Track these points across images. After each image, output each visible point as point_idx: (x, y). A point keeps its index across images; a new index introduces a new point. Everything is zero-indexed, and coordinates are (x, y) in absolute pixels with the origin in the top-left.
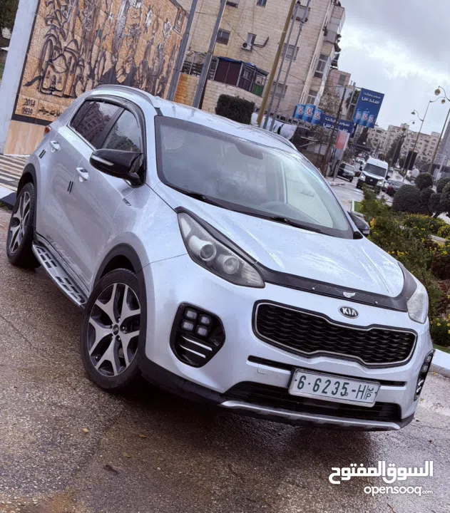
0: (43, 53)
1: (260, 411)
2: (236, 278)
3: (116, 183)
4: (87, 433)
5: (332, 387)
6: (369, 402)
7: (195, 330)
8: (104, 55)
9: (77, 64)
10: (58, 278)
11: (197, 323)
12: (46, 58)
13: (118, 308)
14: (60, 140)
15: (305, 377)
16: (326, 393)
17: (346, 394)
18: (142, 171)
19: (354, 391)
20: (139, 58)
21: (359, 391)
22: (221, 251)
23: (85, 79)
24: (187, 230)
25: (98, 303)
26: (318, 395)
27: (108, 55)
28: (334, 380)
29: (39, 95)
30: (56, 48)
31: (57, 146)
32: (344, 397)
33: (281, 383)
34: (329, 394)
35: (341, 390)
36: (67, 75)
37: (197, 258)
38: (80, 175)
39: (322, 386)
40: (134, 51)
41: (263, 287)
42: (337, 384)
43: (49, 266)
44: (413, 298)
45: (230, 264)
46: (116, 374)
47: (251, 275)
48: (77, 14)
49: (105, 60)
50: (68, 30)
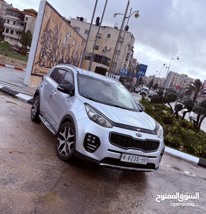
0: (40, 54)
2: (104, 125)
3: (65, 95)
4: (58, 174)
5: (134, 159)
6: (145, 163)
7: (91, 141)
8: (59, 54)
9: (51, 57)
10: (47, 125)
11: (92, 139)
12: (41, 55)
13: (67, 135)
14: (47, 82)
15: (125, 156)
18: (73, 91)
19: (141, 160)
20: (70, 55)
21: (142, 160)
22: (99, 117)
23: (54, 62)
24: (88, 110)
25: (60, 133)
26: (129, 161)
27: (61, 54)
28: (134, 156)
29: (39, 67)
30: (44, 52)
31: (46, 84)
32: (138, 162)
33: (118, 158)
34: (133, 161)
35: (136, 159)
36: (48, 61)
37: (91, 119)
38: (53, 93)
39: (131, 158)
40: (69, 53)
41: (112, 128)
43: (44, 122)
44: (159, 130)
45: (102, 120)
46: (66, 155)
47: (108, 124)
48: (51, 41)
49: (60, 56)
50: (48, 46)
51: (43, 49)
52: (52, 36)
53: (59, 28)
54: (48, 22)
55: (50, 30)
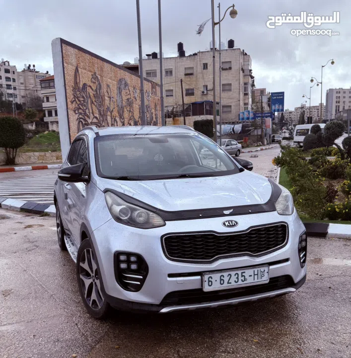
0: (79, 129)
1: (188, 308)
2: (146, 225)
4: (75, 357)
5: (234, 278)
6: (265, 280)
7: (129, 266)
8: (115, 120)
15: (211, 277)
16: (231, 283)
17: (245, 280)
19: (250, 276)
20: (137, 116)
21: (254, 275)
22: (133, 210)
25: (81, 264)
26: (225, 286)
28: (233, 273)
30: (85, 124)
32: (245, 282)
33: (198, 286)
34: (233, 283)
35: (240, 278)
37: (118, 219)
38: (66, 188)
39: (226, 279)
40: (133, 113)
41: (165, 225)
42: (237, 275)
43: (70, 247)
45: (140, 216)
46: (99, 307)
47: (157, 220)
48: (92, 103)
49: (117, 122)
50: (89, 112)
51: (81, 120)
52: (92, 93)
53: (99, 77)
54: (75, 73)
55: (85, 85)
